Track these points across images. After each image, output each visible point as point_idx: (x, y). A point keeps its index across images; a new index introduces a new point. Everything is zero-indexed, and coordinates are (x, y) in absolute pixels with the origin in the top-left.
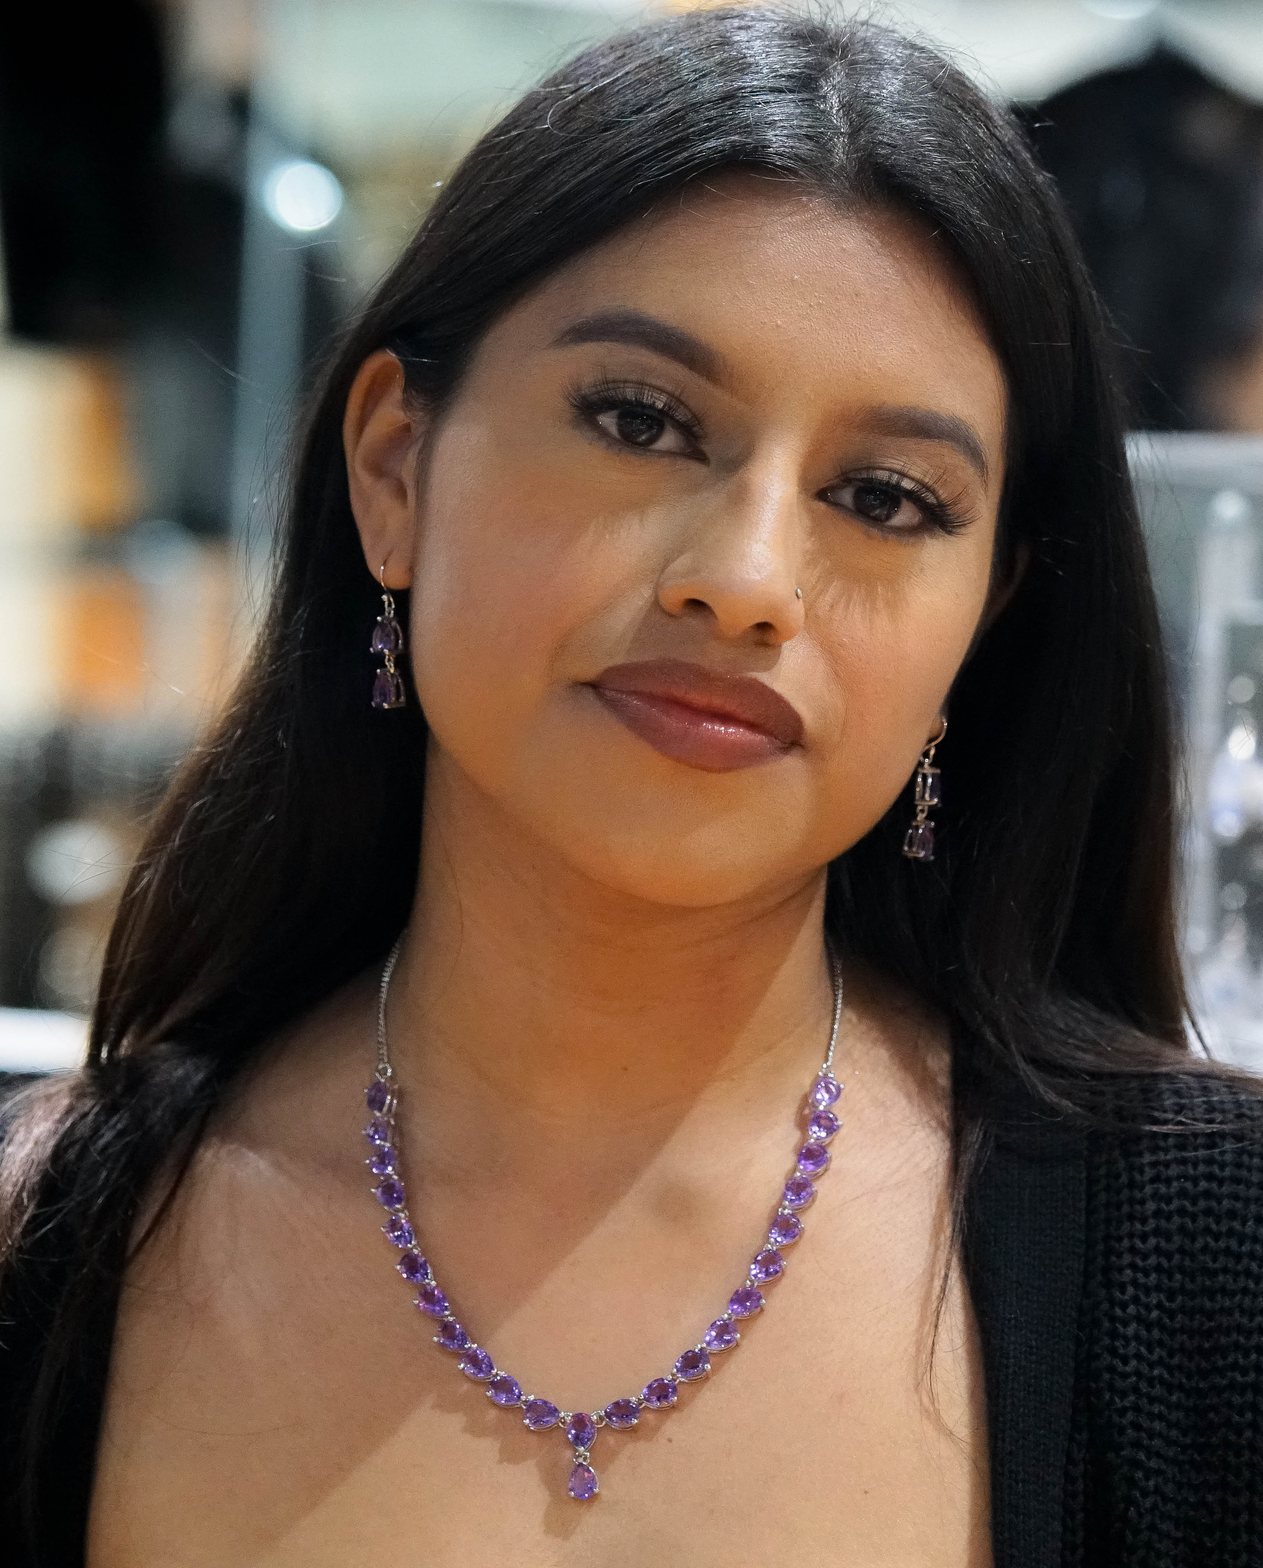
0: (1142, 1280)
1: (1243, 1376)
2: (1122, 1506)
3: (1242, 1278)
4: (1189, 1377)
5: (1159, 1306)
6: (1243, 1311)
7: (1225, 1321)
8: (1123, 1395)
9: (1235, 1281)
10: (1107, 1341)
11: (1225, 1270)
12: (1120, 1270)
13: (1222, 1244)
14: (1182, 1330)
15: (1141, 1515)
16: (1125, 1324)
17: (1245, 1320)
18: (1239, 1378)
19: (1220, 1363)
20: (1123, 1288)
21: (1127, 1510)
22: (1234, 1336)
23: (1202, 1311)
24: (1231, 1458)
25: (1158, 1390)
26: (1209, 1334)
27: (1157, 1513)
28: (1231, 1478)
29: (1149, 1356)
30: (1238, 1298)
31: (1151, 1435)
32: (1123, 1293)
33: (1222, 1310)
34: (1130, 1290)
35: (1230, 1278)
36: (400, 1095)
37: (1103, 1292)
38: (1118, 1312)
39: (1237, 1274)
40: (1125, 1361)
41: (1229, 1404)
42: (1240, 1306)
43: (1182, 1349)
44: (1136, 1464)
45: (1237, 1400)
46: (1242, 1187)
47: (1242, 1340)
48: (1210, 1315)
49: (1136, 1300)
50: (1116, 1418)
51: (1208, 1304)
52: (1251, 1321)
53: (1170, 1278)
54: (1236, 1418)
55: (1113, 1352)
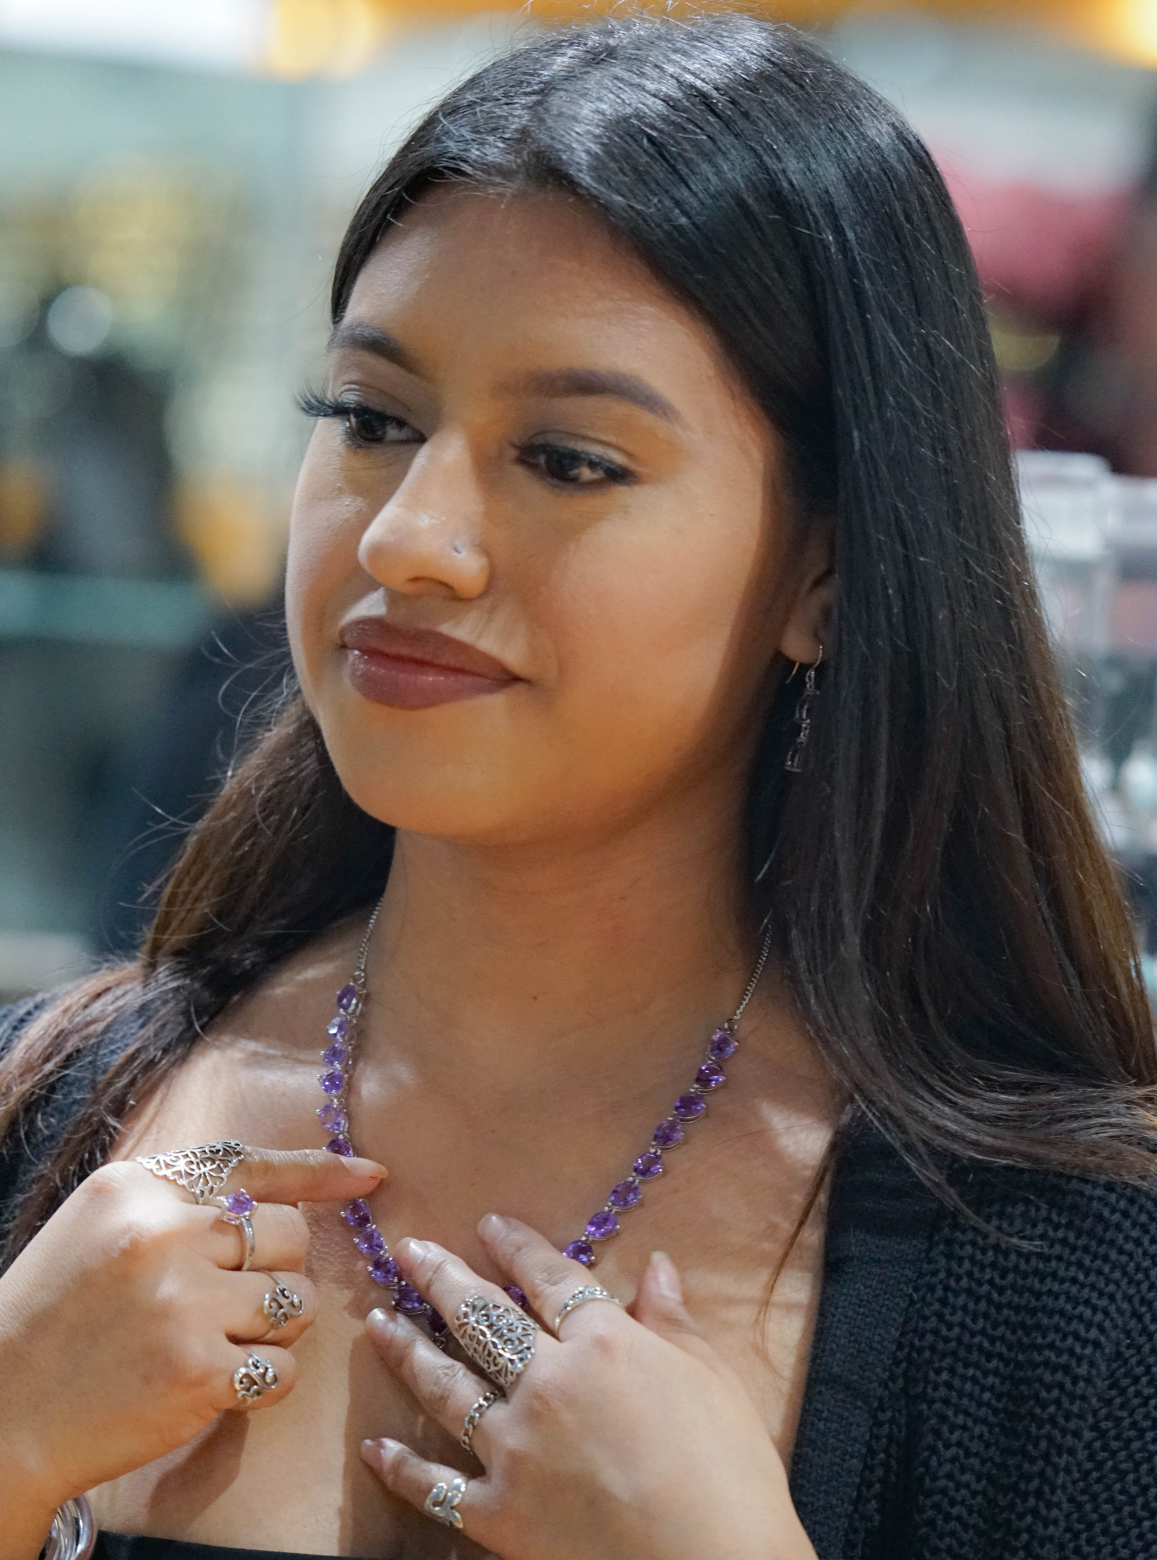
0: (979, 1256)
1: (1057, 1357)
2: (926, 1454)
3: (1073, 1269)
4: (1010, 1349)
5: (991, 1282)
6: (1069, 1299)
7: (1050, 1302)
8: (943, 1356)
9: (1067, 1269)
10: (937, 1306)
11: (1059, 1258)
12: (962, 1245)
13: (1060, 1234)
14: (1009, 1305)
15: (940, 1464)
16: (956, 1294)
17: (1069, 1307)
18: (1053, 1358)
19: (1039, 1340)
20: (961, 1260)
21: (930, 1457)
22: (1057, 1318)
23: (1031, 1290)
24: (1033, 1429)
25: (974, 1356)
26: (1033, 1312)
27: (957, 1464)
28: (1030, 1447)
29: (973, 1325)
30: (1067, 1284)
31: (961, 1394)
32: (960, 1266)
33: (1050, 1292)
34: (967, 1264)
35: (1063, 1266)
36: (366, 999)
37: (943, 1261)
38: (952, 1283)
39: (1069, 1264)
40: (950, 1327)
41: (1040, 1380)
42: (1067, 1293)
43: (1006, 1322)
44: (943, 1418)
45: (1048, 1377)
46: (1089, 1186)
47: (1062, 1324)
48: (1038, 1295)
49: (970, 1274)
50: (932, 1375)
51: (1037, 1286)
52: (1074, 1308)
53: (1006, 1258)
54: (1044, 1394)
55: (941, 1317)
